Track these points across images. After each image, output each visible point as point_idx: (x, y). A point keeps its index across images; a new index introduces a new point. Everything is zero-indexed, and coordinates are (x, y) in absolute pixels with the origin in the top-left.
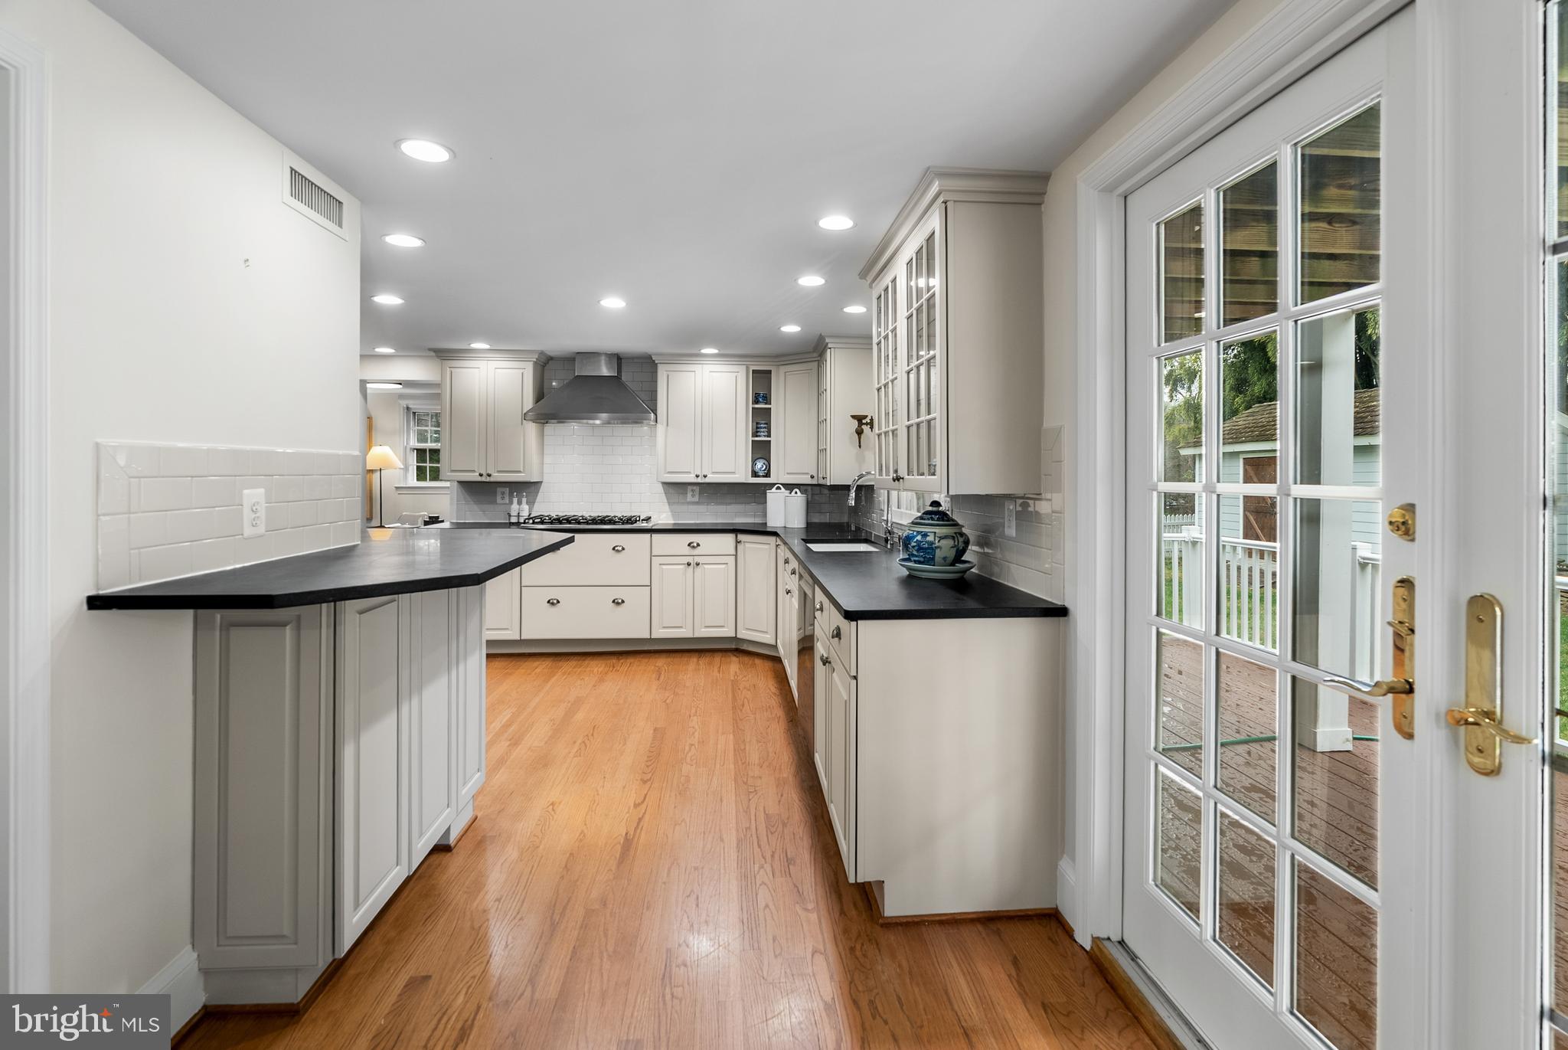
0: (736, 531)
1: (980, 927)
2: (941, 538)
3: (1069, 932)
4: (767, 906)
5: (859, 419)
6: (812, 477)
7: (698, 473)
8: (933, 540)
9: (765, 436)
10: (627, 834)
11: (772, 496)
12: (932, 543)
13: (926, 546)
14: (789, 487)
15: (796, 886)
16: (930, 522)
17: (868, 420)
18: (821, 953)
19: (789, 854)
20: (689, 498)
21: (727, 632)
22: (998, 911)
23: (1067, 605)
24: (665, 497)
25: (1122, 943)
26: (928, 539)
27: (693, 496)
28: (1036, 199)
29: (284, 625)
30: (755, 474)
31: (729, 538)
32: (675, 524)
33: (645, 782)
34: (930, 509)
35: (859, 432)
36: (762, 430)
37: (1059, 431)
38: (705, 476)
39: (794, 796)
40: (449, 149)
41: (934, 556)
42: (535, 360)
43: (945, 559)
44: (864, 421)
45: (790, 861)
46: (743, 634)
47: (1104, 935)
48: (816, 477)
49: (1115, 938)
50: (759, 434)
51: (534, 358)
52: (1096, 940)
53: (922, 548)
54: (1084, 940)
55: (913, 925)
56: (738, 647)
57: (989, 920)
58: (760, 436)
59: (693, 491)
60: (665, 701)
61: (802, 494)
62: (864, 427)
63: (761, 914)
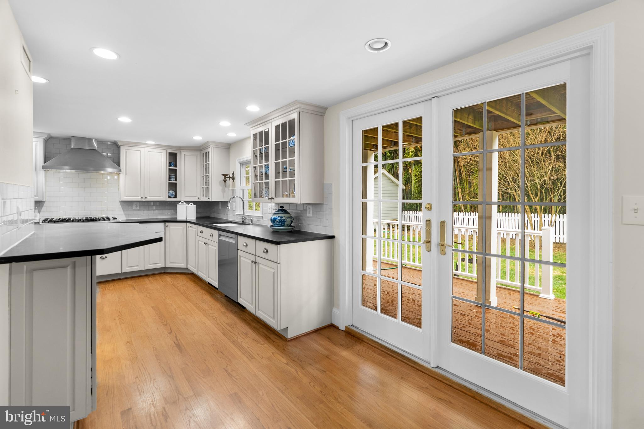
0: (164, 221)
1: (315, 333)
2: (287, 218)
3: (337, 328)
4: (248, 347)
5: (225, 176)
6: (199, 198)
7: (143, 196)
8: (284, 219)
9: (174, 181)
10: (174, 343)
11: (179, 206)
12: (284, 220)
13: (282, 221)
14: (188, 202)
15: (254, 340)
16: (282, 213)
17: (228, 176)
18: (275, 353)
19: (244, 332)
20: (134, 207)
21: (161, 265)
22: (318, 328)
23: (334, 235)
24: (121, 208)
25: (352, 325)
26: (283, 218)
27: (136, 207)
28: (322, 114)
29: (66, 267)
30: (169, 197)
31: (162, 225)
32: (127, 220)
33: (166, 325)
34: (280, 208)
35: (225, 181)
36: (173, 178)
37: (331, 185)
38: (146, 198)
39: (231, 316)
40: (117, 54)
41: (285, 224)
42: (45, 138)
43: (288, 225)
44: (227, 176)
45: (246, 334)
46: (169, 265)
47: (348, 325)
48: (200, 198)
49: (350, 325)
50: (171, 180)
51: (45, 136)
52: (346, 327)
53: (281, 222)
54: (342, 328)
55: (296, 339)
56: (165, 271)
57: (317, 331)
58: (171, 181)
59: (136, 205)
60: (146, 297)
61: (194, 205)
62: (226, 179)
63: (248, 350)
